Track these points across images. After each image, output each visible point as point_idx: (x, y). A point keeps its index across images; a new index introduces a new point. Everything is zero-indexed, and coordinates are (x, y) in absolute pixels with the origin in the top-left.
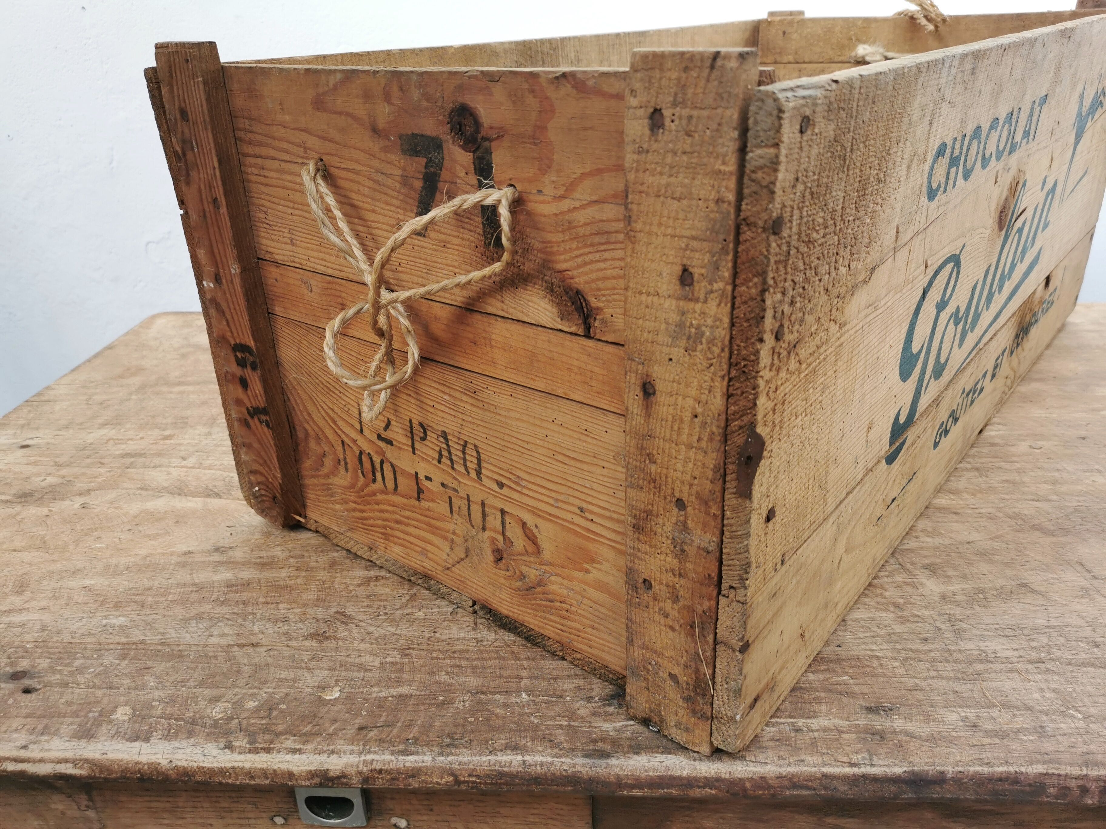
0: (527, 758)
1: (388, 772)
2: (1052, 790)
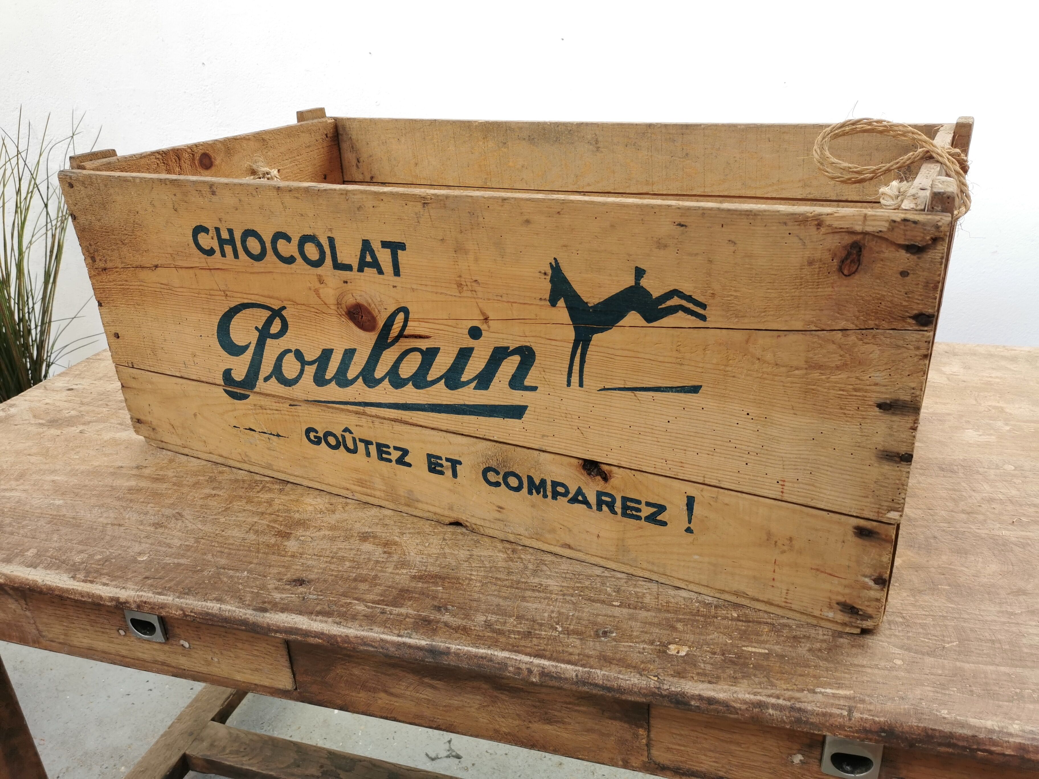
0: (223, 607)
1: (149, 603)
2: (511, 669)
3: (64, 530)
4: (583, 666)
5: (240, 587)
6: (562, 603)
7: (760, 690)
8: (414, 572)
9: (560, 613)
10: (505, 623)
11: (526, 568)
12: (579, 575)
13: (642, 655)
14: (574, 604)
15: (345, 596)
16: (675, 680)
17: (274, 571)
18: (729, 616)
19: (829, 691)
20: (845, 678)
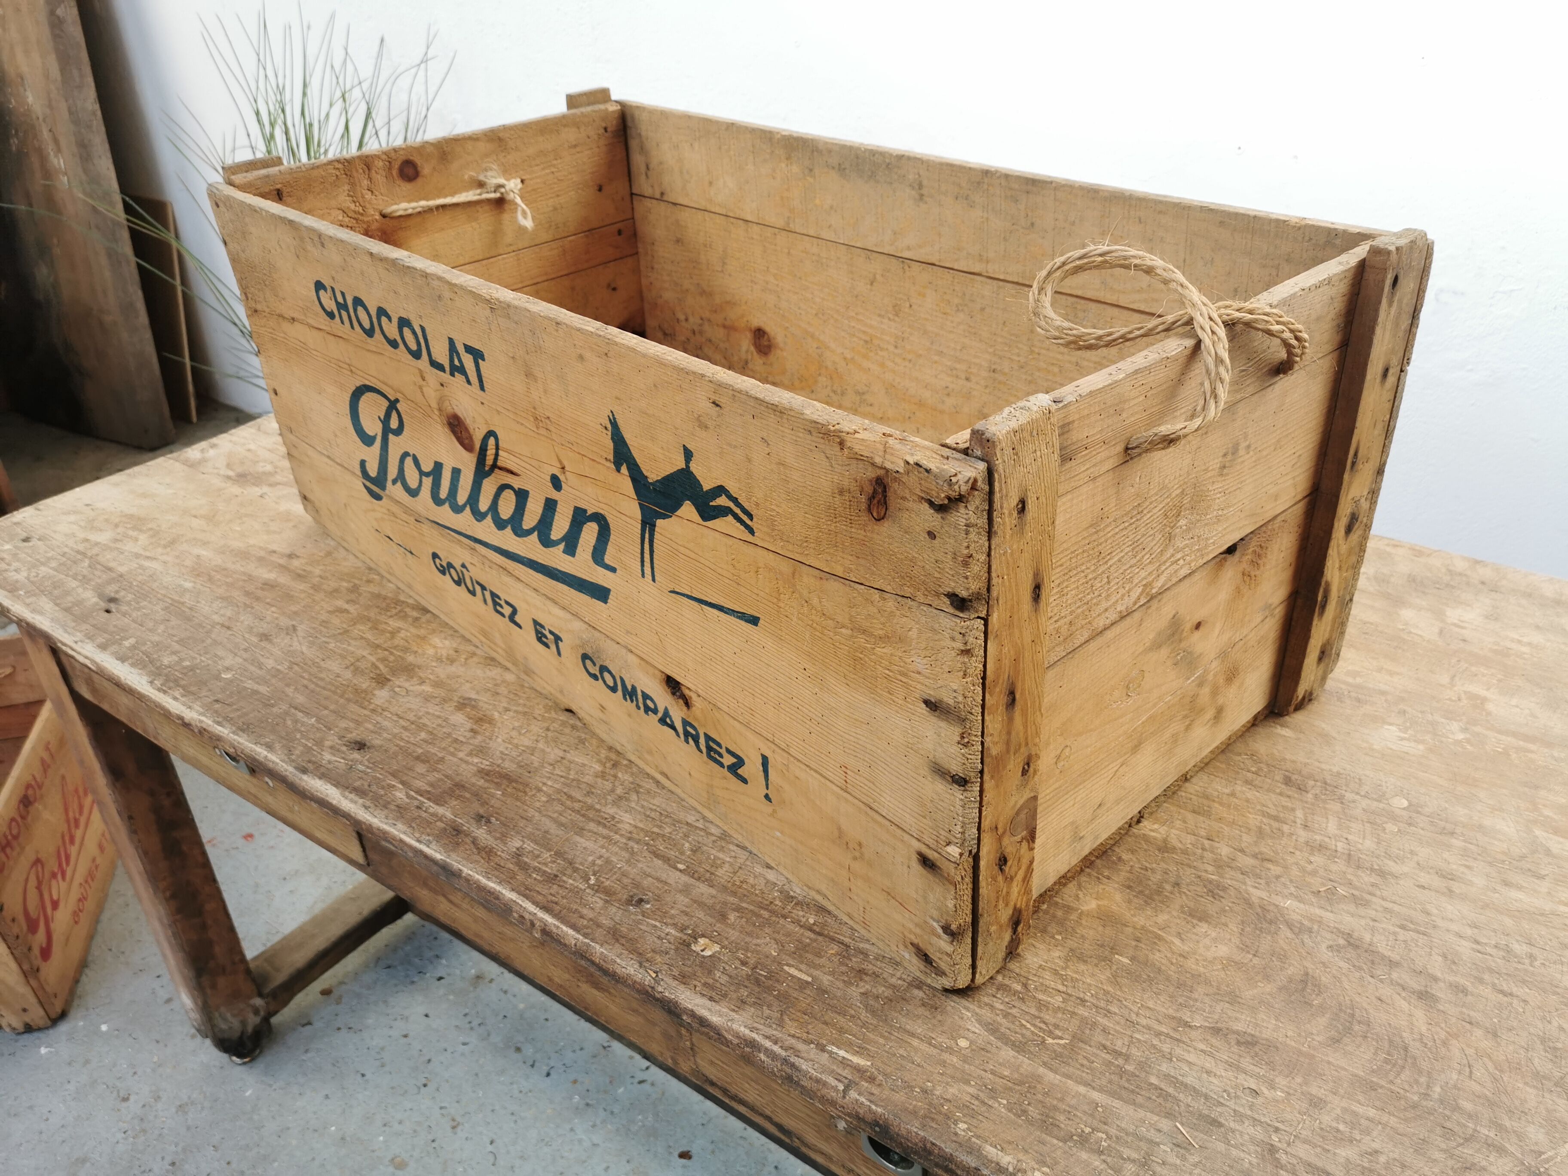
3: (174, 622)
4: (585, 935)
5: (298, 736)
6: (620, 848)
7: (761, 1027)
8: (485, 764)
9: (608, 861)
10: (538, 856)
11: (613, 791)
12: (667, 816)
13: (659, 942)
14: (633, 853)
15: (394, 776)
16: (675, 983)
17: (343, 724)
18: (804, 920)
19: (842, 1053)
20: (876, 1042)
